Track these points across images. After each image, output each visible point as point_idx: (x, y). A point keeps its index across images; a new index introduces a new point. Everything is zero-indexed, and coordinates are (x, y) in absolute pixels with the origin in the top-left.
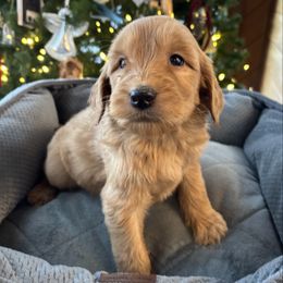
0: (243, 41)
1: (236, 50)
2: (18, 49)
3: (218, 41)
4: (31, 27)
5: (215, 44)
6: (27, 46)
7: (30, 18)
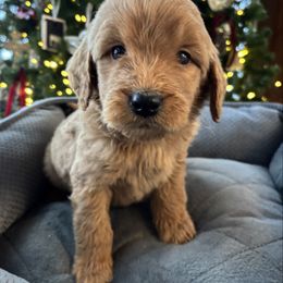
0: (273, 56)
1: (265, 67)
2: (41, 72)
3: (245, 57)
4: (54, 50)
5: (242, 61)
6: (50, 69)
7: (53, 42)
